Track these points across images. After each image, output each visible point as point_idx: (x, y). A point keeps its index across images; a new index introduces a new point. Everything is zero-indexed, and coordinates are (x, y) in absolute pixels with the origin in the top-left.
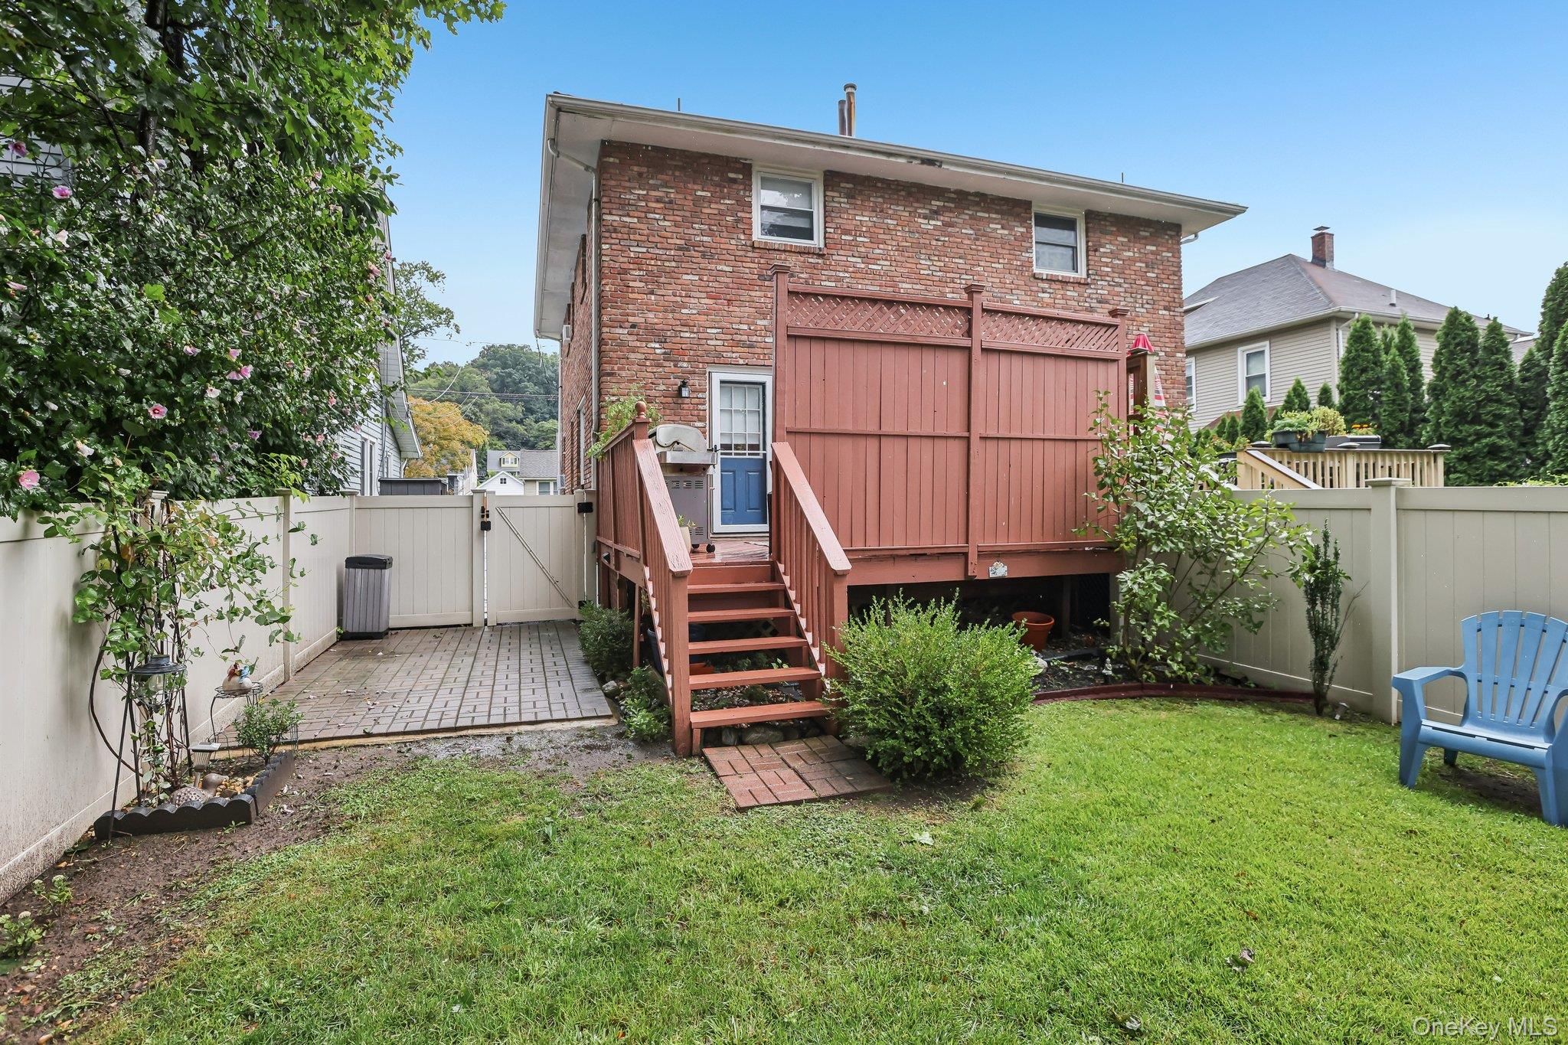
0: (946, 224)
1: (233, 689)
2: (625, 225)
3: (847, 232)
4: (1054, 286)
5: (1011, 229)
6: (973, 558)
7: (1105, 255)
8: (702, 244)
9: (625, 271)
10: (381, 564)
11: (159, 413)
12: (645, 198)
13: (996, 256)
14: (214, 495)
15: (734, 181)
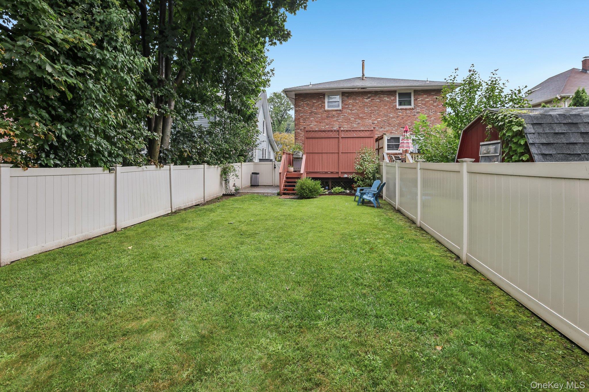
0: (372, 100)
1: (234, 186)
2: (299, 110)
3: (346, 105)
4: (403, 110)
5: (390, 98)
6: (340, 173)
7: (419, 101)
8: (315, 111)
9: (299, 119)
10: (258, 174)
11: (227, 156)
12: (303, 104)
13: (386, 105)
14: (232, 163)
15: (321, 98)
